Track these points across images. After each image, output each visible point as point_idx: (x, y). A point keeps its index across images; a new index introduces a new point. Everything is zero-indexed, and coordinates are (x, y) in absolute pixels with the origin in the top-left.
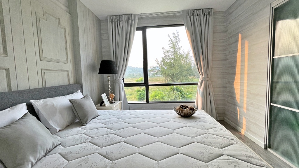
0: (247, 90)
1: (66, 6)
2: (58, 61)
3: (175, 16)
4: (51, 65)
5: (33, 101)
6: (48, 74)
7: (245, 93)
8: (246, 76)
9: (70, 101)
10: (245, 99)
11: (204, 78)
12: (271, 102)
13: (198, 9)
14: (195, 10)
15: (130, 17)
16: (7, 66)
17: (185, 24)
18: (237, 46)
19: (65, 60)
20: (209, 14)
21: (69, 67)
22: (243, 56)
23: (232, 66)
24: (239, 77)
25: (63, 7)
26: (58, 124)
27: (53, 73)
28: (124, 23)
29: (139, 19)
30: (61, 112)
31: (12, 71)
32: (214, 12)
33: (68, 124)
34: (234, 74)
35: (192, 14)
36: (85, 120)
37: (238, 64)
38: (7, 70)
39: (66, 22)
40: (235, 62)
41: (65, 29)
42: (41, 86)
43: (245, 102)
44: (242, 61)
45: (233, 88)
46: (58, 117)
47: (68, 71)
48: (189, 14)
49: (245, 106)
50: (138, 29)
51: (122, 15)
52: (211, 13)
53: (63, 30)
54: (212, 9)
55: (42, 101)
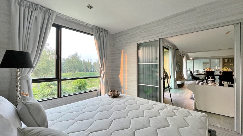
0: (127, 79)
7: (126, 80)
8: (126, 72)
10: (126, 83)
12: (139, 83)
14: (101, 28)
15: (48, 12)
18: (121, 56)
22: (124, 61)
23: (118, 66)
24: (123, 72)
34: (119, 70)
37: (122, 65)
40: (120, 64)
43: (126, 85)
44: (124, 64)
45: (118, 78)
48: (97, 30)
49: (126, 87)
52: (108, 34)
54: (109, 31)
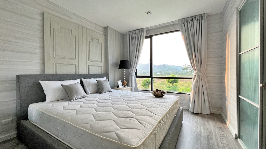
1: (103, 32)
2: (97, 61)
3: (174, 25)
4: (93, 63)
5: (82, 79)
6: (91, 68)
7: (229, 87)
9: (97, 80)
10: (229, 93)
11: (197, 73)
12: (239, 94)
13: (191, 17)
14: (189, 17)
15: (140, 31)
16: (76, 64)
17: (180, 30)
19: (100, 60)
20: (202, 19)
21: (102, 64)
25: (102, 33)
26: (90, 90)
27: (93, 67)
28: (136, 36)
29: (147, 31)
30: (92, 85)
31: (77, 66)
32: (207, 16)
33: (95, 92)
34: (225, 69)
35: (186, 22)
36: (102, 91)
38: (76, 65)
39: (102, 41)
41: (101, 44)
42: (88, 73)
43: (229, 95)
45: (225, 82)
46: (91, 87)
47: (102, 67)
48: (184, 22)
49: (229, 99)
50: (147, 37)
51: (135, 30)
52: (203, 18)
53: (100, 45)
54: (205, 14)
55: (85, 79)
